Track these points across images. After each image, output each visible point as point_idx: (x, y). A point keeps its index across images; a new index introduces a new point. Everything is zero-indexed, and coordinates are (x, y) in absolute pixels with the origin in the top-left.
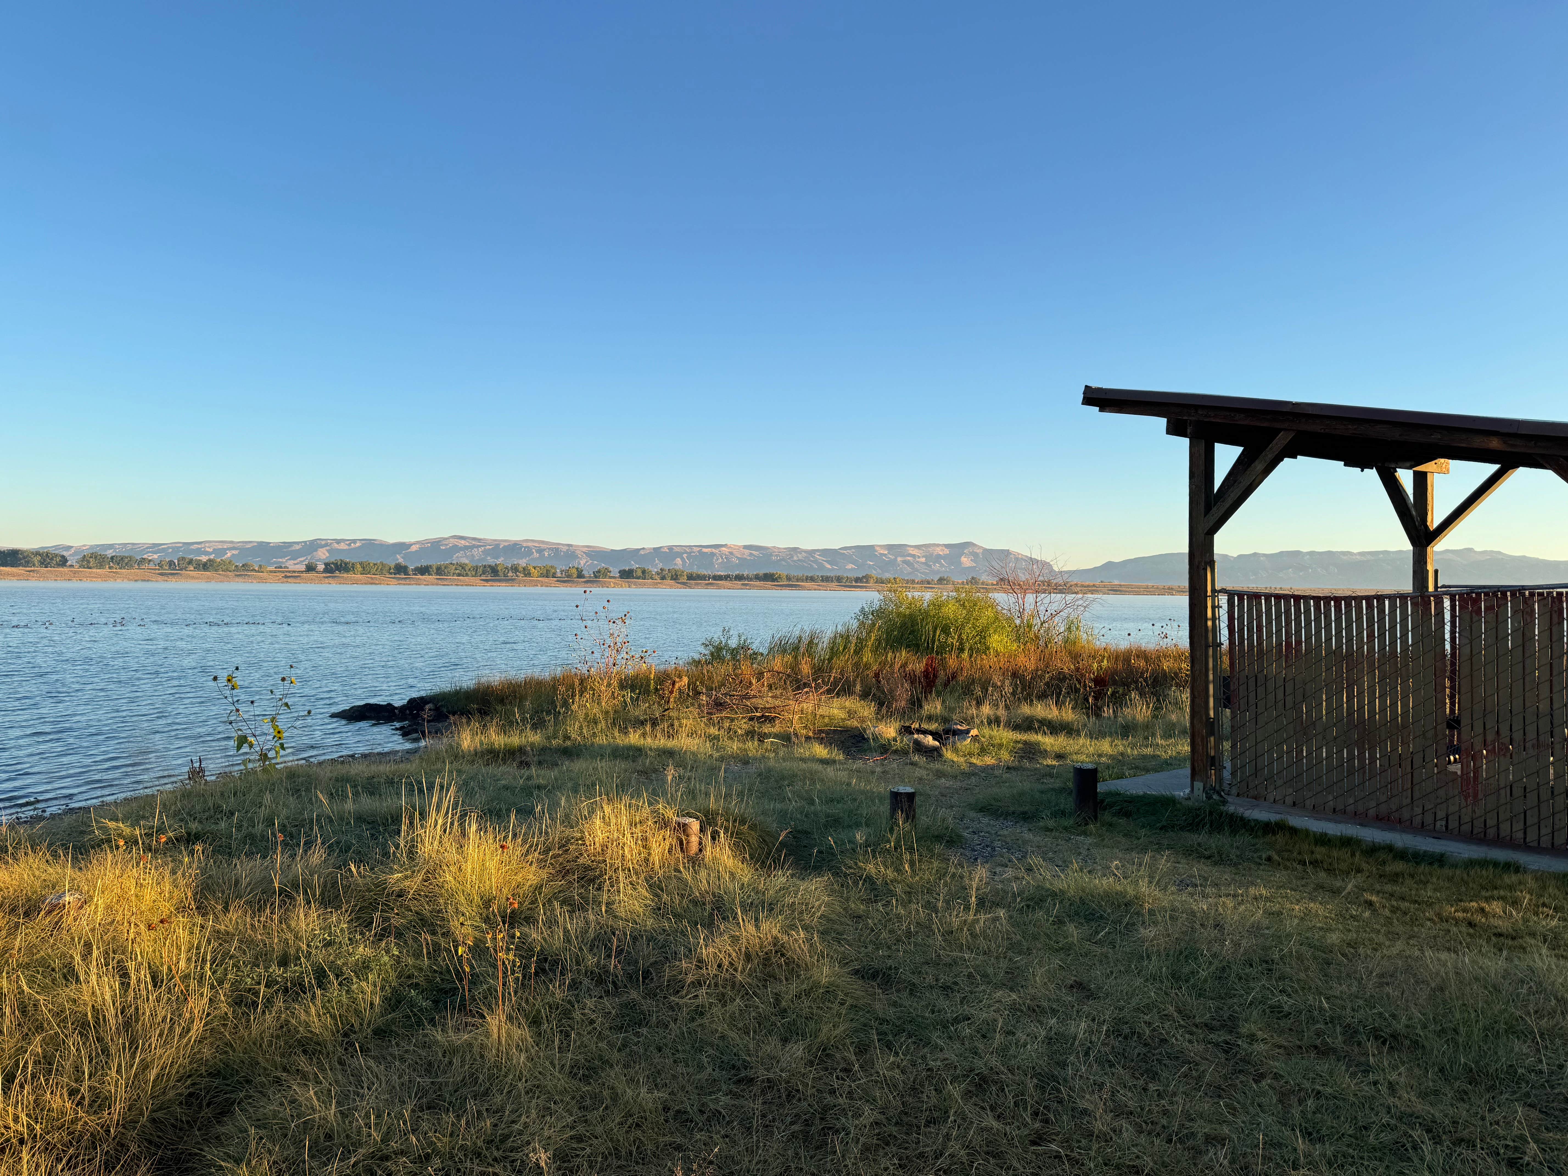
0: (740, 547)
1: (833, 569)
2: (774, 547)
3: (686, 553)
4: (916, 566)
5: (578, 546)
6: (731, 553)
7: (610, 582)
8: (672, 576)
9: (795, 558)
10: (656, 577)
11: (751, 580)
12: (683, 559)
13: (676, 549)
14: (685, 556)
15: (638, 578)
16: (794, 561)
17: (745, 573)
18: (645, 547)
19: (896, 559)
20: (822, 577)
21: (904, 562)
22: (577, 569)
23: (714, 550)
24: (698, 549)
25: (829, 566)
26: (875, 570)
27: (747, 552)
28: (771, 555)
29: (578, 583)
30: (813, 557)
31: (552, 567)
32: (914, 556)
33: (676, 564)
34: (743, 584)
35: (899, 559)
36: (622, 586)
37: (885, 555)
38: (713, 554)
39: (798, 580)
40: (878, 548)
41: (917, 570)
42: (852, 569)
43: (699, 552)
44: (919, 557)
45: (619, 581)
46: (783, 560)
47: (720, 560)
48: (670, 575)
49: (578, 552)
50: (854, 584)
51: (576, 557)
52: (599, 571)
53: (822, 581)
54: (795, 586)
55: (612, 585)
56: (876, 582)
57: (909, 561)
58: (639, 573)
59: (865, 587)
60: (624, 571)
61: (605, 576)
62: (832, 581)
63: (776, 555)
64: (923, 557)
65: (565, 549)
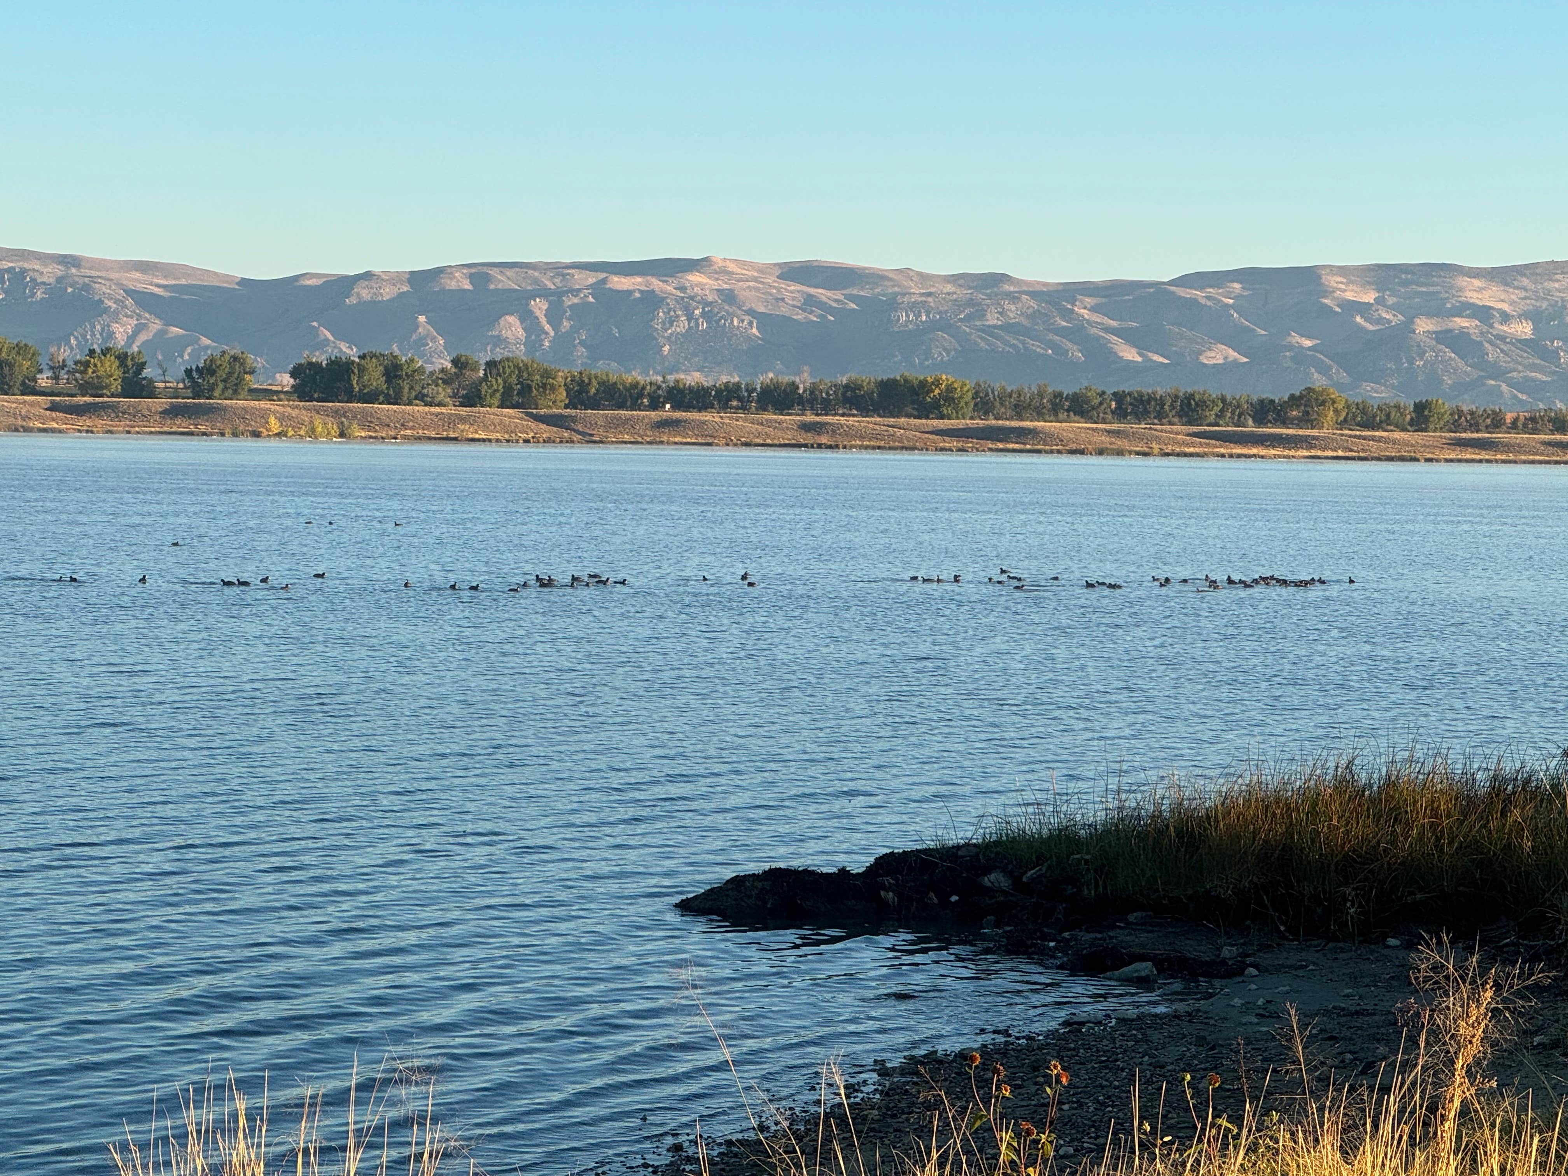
0: (764, 269)
1: (1149, 367)
2: (903, 272)
3: (544, 293)
4: (1493, 354)
5: (101, 264)
6: (729, 297)
7: (264, 416)
8: (508, 390)
9: (992, 319)
10: (443, 393)
11: (827, 407)
12: (527, 318)
13: (504, 281)
14: (539, 307)
15: (369, 398)
16: (989, 330)
17: (804, 380)
18: (377, 269)
19: (1407, 327)
20: (1118, 397)
21: (1445, 337)
22: (122, 358)
23: (656, 284)
24: (591, 279)
25: (1130, 354)
26: (1324, 370)
27: (793, 290)
28: (892, 304)
29: (135, 415)
30: (1068, 314)
31: (21, 349)
32: (1483, 313)
33: (499, 341)
34: (806, 427)
35: (1423, 326)
36: (312, 433)
37: (1363, 308)
38: (652, 300)
39: (1019, 411)
40: (1333, 281)
41: (1499, 373)
42: (1228, 367)
43: (599, 288)
44: (1506, 318)
45: (299, 410)
46: (944, 325)
47: (682, 325)
48: (498, 384)
49: (102, 289)
50: (1251, 427)
51: (97, 308)
52: (209, 370)
53: (1121, 414)
54: (1022, 434)
55: (274, 425)
56: (1343, 424)
57: (1463, 334)
58: (375, 378)
59: (1307, 442)
60: (315, 367)
61: (235, 388)
62: (1161, 416)
63: (913, 307)
64: (1525, 316)
65: (50, 273)
